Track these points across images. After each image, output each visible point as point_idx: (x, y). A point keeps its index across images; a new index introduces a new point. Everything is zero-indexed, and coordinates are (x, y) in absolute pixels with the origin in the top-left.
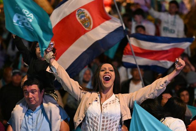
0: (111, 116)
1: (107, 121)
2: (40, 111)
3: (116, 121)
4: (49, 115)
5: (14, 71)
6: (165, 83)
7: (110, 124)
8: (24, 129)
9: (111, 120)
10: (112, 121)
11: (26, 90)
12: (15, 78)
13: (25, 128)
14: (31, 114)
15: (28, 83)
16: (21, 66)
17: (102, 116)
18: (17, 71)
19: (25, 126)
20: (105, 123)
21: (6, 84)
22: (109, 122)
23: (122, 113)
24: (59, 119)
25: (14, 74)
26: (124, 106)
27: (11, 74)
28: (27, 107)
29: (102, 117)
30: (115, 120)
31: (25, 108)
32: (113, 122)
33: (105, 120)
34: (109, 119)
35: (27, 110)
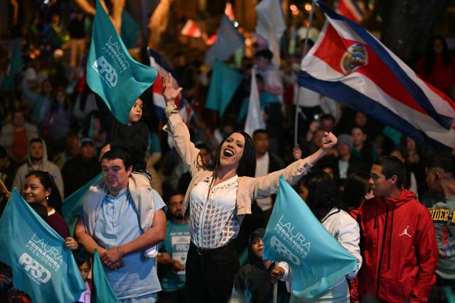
0: (218, 205)
1: (213, 212)
2: (125, 197)
3: (226, 213)
4: (136, 203)
5: (83, 140)
6: (305, 166)
7: (216, 216)
8: (101, 223)
9: (218, 210)
10: (219, 212)
11: (105, 167)
12: (85, 149)
13: (102, 221)
14: (112, 200)
15: (110, 156)
16: (92, 132)
17: (208, 203)
18: (88, 140)
19: (103, 219)
20: (210, 214)
21: (71, 158)
22: (215, 214)
23: (238, 204)
24: (151, 209)
25: (84, 144)
26: (243, 195)
27: (80, 144)
28: (105, 191)
29: (207, 206)
30: (224, 211)
31: (103, 192)
32: (221, 214)
33: (211, 210)
34: (216, 209)
35: (106, 196)
